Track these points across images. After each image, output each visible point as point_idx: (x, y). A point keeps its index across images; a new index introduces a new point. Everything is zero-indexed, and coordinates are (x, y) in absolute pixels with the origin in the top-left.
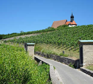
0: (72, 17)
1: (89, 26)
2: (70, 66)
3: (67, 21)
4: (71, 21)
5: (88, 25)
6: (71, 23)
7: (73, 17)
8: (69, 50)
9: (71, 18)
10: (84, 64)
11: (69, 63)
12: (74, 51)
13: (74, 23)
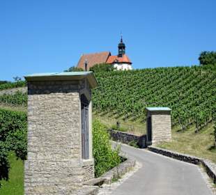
0: (122, 47)
1: (157, 71)
2: (132, 145)
3: (110, 55)
4: (120, 55)
5: (155, 69)
6: (120, 60)
7: (124, 47)
8: (124, 119)
9: (120, 48)
10: (153, 141)
11: (129, 141)
12: (132, 121)
13: (124, 59)
